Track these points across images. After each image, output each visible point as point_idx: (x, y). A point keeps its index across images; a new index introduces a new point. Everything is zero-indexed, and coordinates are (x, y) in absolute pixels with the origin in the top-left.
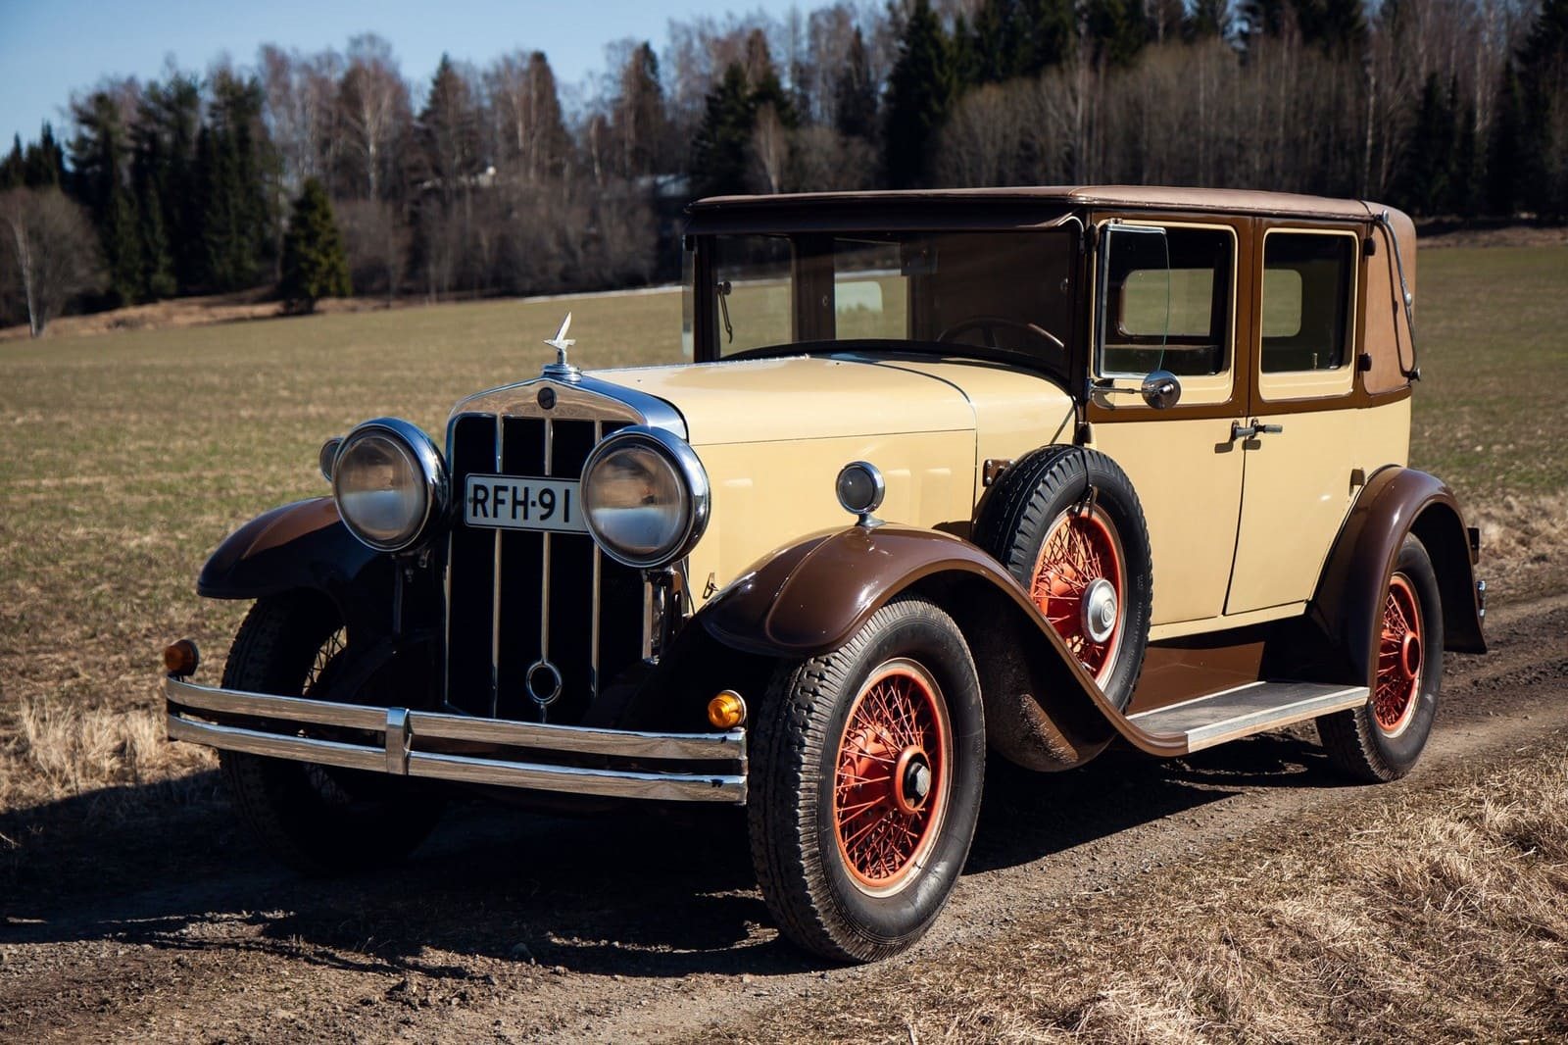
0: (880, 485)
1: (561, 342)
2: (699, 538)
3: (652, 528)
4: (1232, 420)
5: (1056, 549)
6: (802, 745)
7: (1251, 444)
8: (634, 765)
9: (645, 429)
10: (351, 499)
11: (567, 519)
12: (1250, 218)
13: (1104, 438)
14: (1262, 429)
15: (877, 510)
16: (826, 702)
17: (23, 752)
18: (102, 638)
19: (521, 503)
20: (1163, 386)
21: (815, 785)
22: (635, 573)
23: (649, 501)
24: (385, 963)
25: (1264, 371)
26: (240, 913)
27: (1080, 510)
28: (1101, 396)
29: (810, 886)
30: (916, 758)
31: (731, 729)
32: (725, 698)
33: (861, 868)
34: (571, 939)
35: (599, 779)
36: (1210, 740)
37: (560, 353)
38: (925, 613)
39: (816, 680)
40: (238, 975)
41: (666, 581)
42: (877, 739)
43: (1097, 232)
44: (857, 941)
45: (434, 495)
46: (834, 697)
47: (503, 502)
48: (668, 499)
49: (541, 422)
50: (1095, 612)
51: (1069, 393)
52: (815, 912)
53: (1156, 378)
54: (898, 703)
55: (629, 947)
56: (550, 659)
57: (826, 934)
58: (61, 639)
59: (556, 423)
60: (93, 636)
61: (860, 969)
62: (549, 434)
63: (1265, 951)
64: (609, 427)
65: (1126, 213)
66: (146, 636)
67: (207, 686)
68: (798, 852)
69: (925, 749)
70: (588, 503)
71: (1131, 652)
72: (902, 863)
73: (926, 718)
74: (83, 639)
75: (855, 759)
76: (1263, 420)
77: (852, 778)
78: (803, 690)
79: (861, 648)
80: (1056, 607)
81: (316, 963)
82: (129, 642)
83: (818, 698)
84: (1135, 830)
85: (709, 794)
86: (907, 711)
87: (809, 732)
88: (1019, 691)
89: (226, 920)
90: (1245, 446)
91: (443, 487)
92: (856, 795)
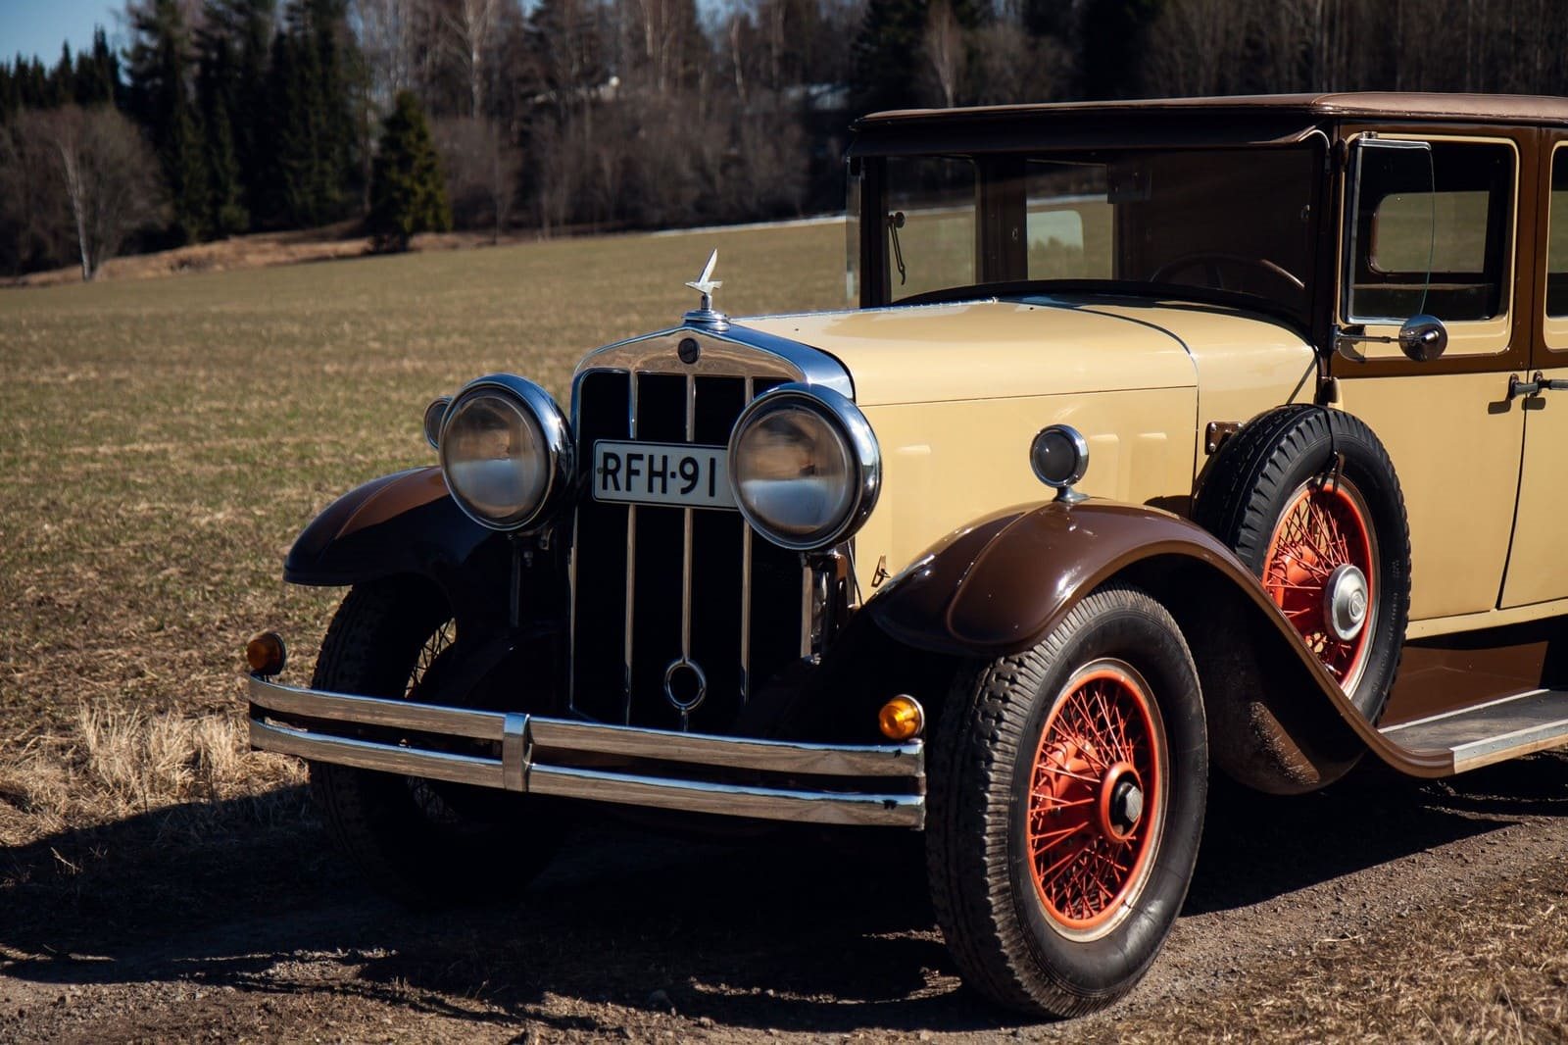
0: (1083, 453)
1: (706, 284)
2: (869, 514)
3: (812, 503)
4: (1509, 374)
5: (1293, 529)
6: (990, 760)
7: (1534, 403)
8: (792, 782)
9: (805, 387)
10: (461, 469)
11: (712, 493)
12: (1535, 129)
13: (1352, 396)
14: (1548, 384)
15: (1079, 483)
16: (1018, 710)
17: (82, 762)
18: (170, 631)
19: (658, 474)
20: (1427, 332)
21: (1004, 808)
22: (794, 556)
23: (810, 471)
24: (502, 1011)
25: (1549, 315)
26: (334, 951)
27: (1323, 482)
28: (1348, 345)
29: (999, 926)
30: (1125, 777)
31: (906, 740)
32: (900, 704)
33: (1060, 906)
34: (717, 986)
35: (752, 799)
36: (1480, 759)
37: (705, 298)
38: (1136, 607)
39: (1007, 684)
40: (333, 1023)
41: (830, 565)
42: (1079, 754)
43: (1347, 148)
44: (1055, 993)
45: (557, 465)
46: (1027, 704)
47: (637, 472)
48: (831, 469)
49: (682, 379)
50: (1340, 603)
51: (1310, 342)
52: (1005, 958)
53: (1417, 324)
54: (1104, 711)
55: (785, 996)
56: (692, 657)
57: (1018, 984)
58: (124, 632)
59: (700, 381)
60: (160, 628)
61: (1059, 1026)
62: (692, 392)
63: (1550, 1013)
64: (761, 384)
65: (1381, 126)
66: (220, 629)
67: (294, 687)
68: (986, 887)
69: (1137, 766)
70: (738, 474)
71: (1385, 652)
72: (1108, 902)
73: (1137, 731)
74: (149, 631)
75: (1052, 777)
76: (1548, 374)
77: (1049, 799)
78: (992, 695)
79: (1061, 647)
80: (1293, 598)
81: (422, 1010)
82: (200, 635)
83: (1009, 705)
84: (1388, 866)
85: (882, 818)
86: (1114, 721)
87: (999, 745)
88: (1249, 698)
89: (318, 959)
90: (1526, 405)
91: (568, 455)
92: (1053, 820)
